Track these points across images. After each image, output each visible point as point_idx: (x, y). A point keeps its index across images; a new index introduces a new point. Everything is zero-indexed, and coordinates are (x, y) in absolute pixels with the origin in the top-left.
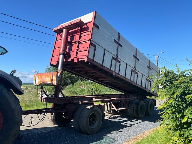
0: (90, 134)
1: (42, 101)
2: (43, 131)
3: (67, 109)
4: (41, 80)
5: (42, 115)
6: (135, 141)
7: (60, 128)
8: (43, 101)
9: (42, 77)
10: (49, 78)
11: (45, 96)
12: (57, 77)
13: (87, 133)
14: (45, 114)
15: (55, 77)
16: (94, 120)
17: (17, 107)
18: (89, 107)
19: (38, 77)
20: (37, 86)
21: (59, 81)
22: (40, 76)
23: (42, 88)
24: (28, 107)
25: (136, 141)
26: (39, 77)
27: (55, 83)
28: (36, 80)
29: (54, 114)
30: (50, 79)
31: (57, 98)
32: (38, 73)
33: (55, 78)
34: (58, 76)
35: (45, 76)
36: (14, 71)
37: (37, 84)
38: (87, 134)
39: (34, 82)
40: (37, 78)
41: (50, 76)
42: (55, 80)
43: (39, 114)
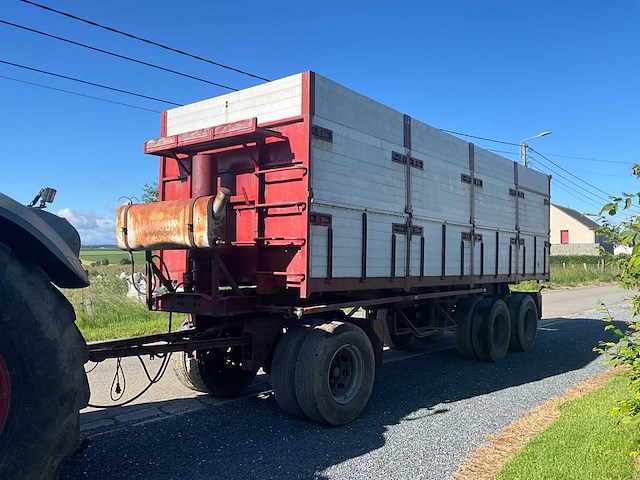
0: (335, 426)
1: (150, 309)
2: (158, 416)
3: (246, 334)
4: (145, 228)
5: (158, 361)
6: (504, 447)
7: (216, 403)
8: (154, 308)
9: (151, 218)
10: (178, 218)
11: (160, 290)
12: (212, 216)
13: (325, 420)
14: (165, 355)
15: (203, 214)
16: (345, 372)
17: (66, 334)
18: (328, 327)
19: (135, 217)
20: (131, 250)
21: (216, 232)
22: (143, 213)
23: (149, 258)
24: (91, 327)
25: (509, 449)
26: (139, 218)
27: (202, 238)
28: (125, 230)
29: (194, 353)
30: (181, 226)
31: (210, 294)
32: (131, 205)
33: (201, 220)
34: (215, 210)
35: (162, 215)
36: (49, 195)
37: (132, 245)
38: (326, 425)
39: (120, 235)
40: (130, 221)
41: (184, 213)
42: (201, 229)
43: (146, 358)
